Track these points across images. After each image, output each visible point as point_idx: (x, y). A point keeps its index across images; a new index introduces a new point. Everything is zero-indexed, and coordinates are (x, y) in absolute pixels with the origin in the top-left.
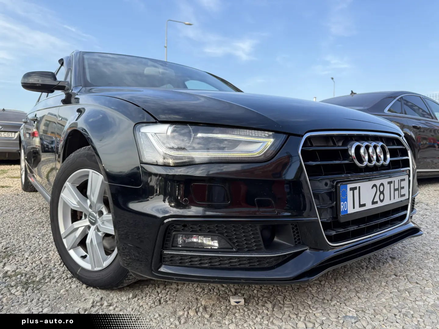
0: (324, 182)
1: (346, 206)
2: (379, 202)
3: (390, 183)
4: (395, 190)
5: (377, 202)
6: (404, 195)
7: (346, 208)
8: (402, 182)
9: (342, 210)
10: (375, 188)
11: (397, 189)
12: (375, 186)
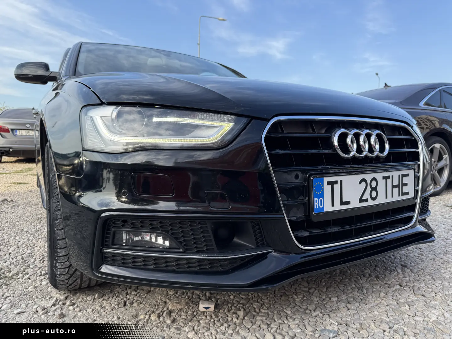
0: (294, 174)
1: (322, 203)
2: (370, 199)
3: (386, 178)
4: (393, 187)
5: (366, 200)
6: (407, 193)
7: (321, 205)
8: (404, 178)
9: (315, 208)
10: (364, 183)
11: (398, 186)
12: (363, 180)
